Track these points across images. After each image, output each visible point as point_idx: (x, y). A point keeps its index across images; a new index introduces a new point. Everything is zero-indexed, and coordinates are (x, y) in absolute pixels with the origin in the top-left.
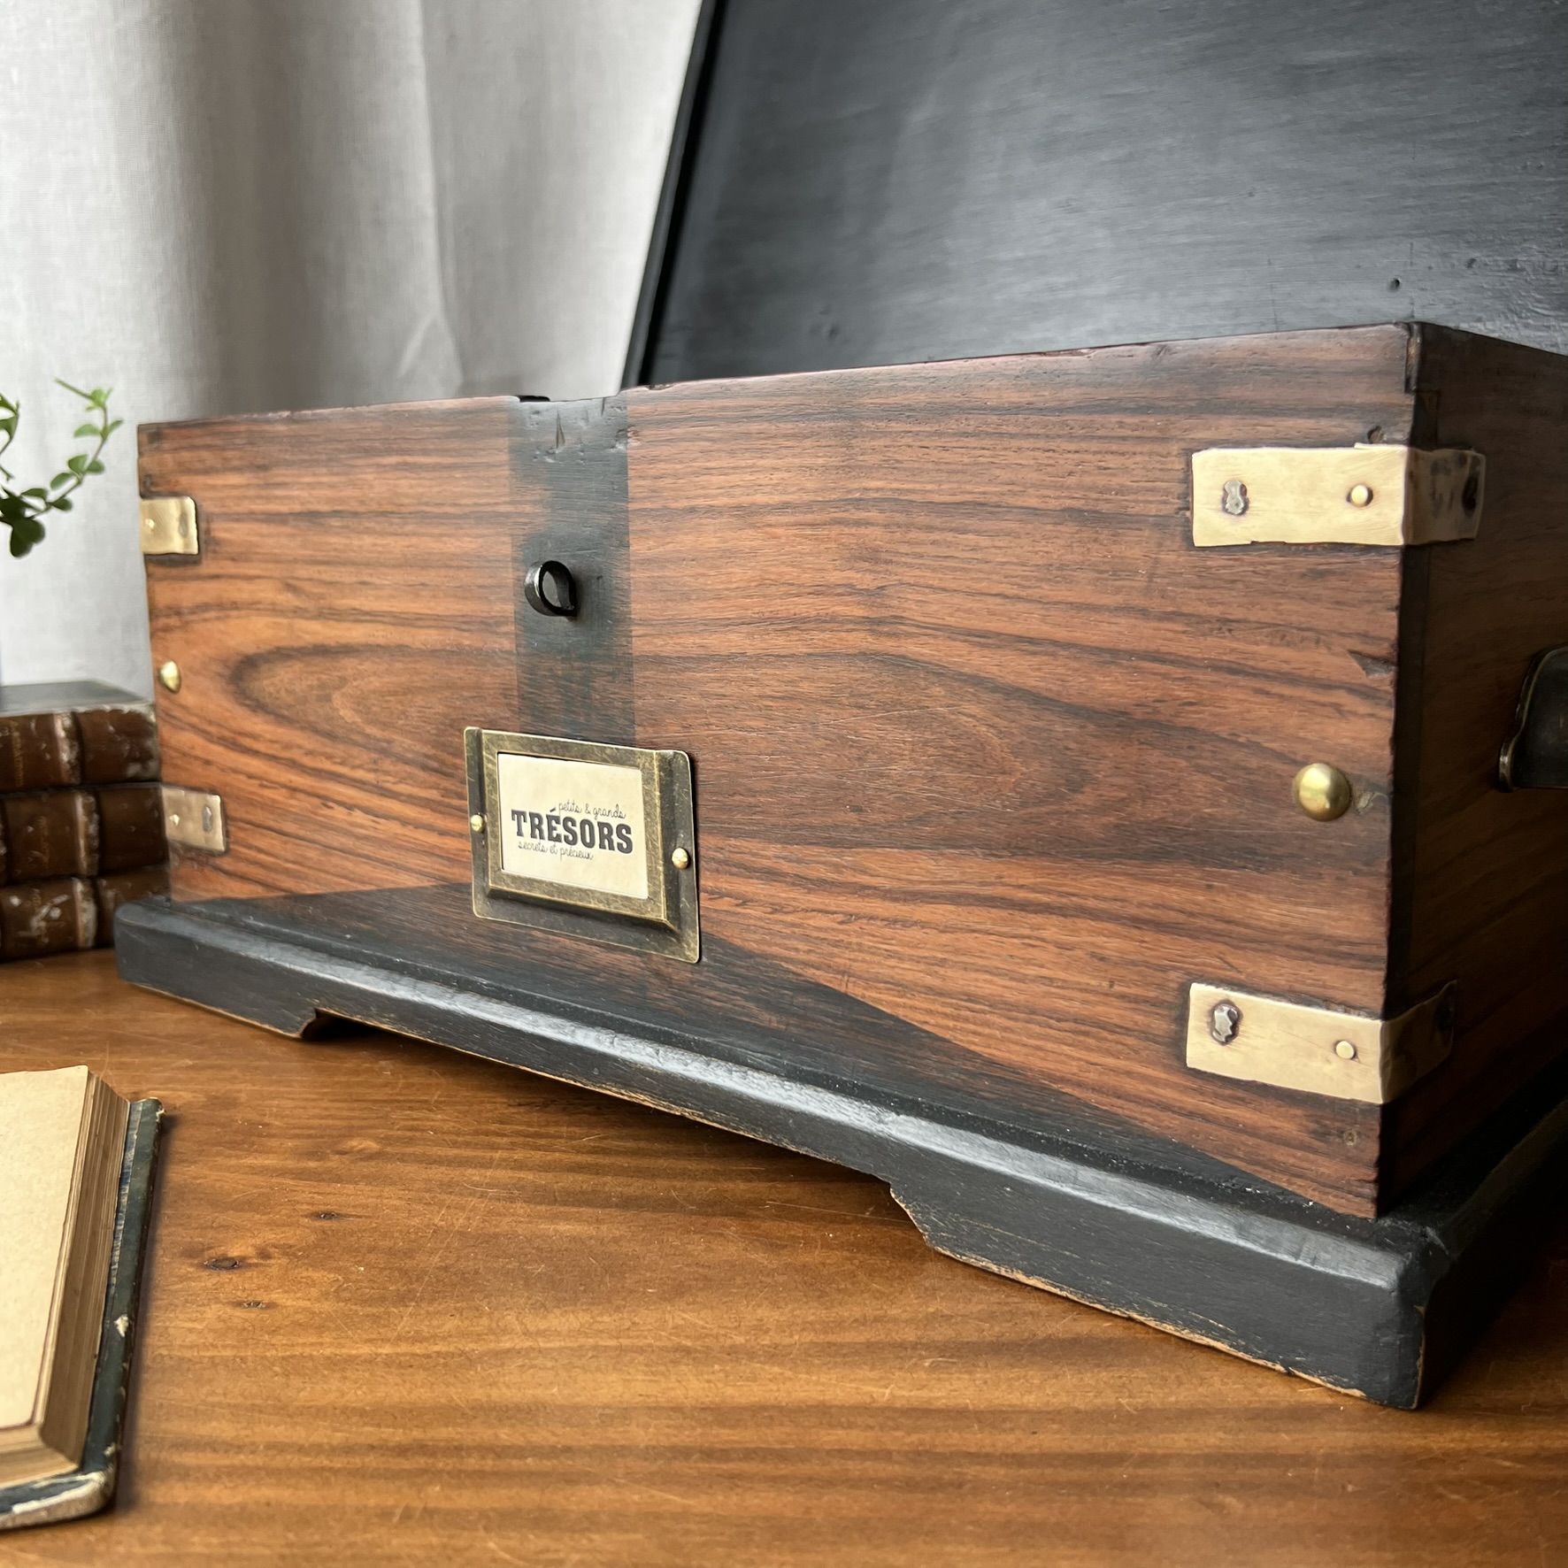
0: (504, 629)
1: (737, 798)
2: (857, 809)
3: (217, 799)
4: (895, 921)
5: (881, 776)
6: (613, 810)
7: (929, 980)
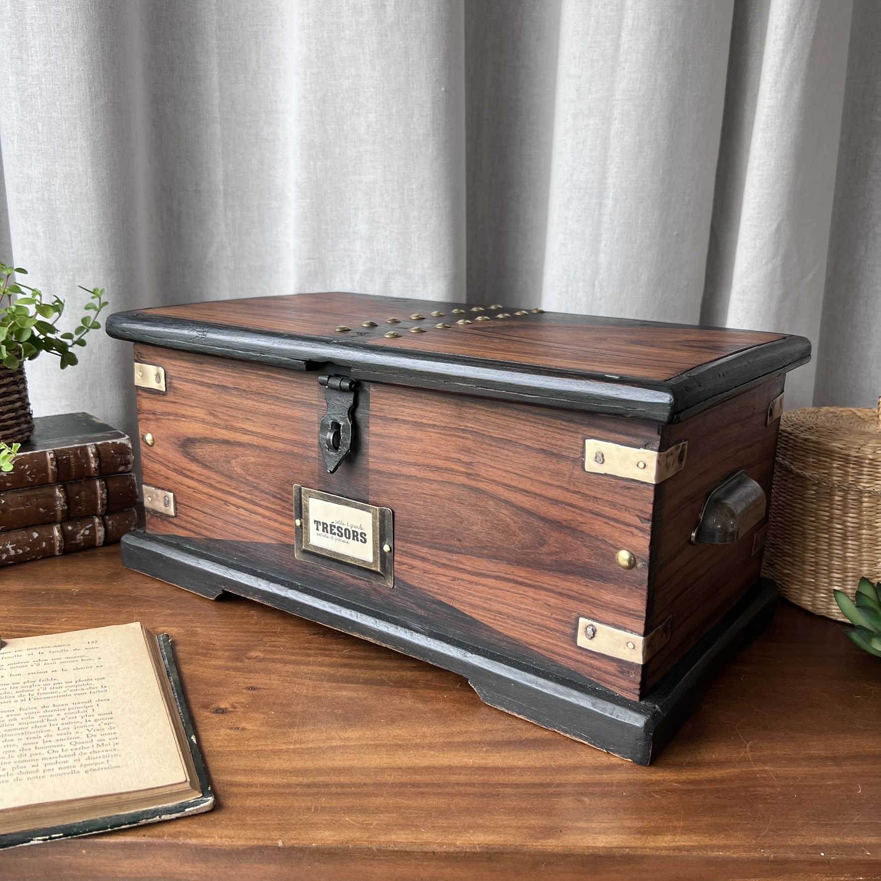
0: (312, 449)
1: (411, 529)
2: (459, 540)
3: (171, 495)
4: (473, 583)
5: (469, 530)
6: (359, 526)
7: (485, 605)
